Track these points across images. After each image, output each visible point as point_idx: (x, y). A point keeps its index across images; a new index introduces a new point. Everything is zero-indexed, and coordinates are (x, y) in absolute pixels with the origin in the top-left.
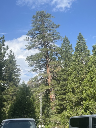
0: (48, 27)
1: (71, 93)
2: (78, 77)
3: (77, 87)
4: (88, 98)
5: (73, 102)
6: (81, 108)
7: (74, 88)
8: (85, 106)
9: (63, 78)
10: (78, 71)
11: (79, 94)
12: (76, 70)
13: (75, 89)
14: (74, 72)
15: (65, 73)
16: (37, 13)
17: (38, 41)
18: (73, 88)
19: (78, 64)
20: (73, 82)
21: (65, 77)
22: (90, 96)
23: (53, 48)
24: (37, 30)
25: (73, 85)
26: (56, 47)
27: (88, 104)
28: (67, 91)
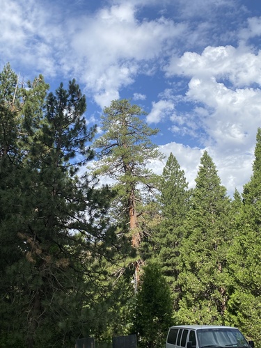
0: (134, 132)
1: (190, 273)
2: (204, 240)
3: (202, 262)
4: (237, 287)
5: (194, 292)
6: (209, 305)
7: (196, 262)
8: (232, 302)
9: (168, 239)
10: (203, 229)
11: (206, 276)
12: (199, 226)
13: (198, 265)
14: (194, 231)
15: (171, 230)
16: (114, 104)
17: (114, 160)
18: (193, 264)
19: (204, 215)
20: (194, 250)
21: (171, 237)
22: (242, 283)
23: (144, 175)
24: (112, 138)
25: (195, 258)
26: (149, 174)
27: (238, 300)
28: (180, 269)
